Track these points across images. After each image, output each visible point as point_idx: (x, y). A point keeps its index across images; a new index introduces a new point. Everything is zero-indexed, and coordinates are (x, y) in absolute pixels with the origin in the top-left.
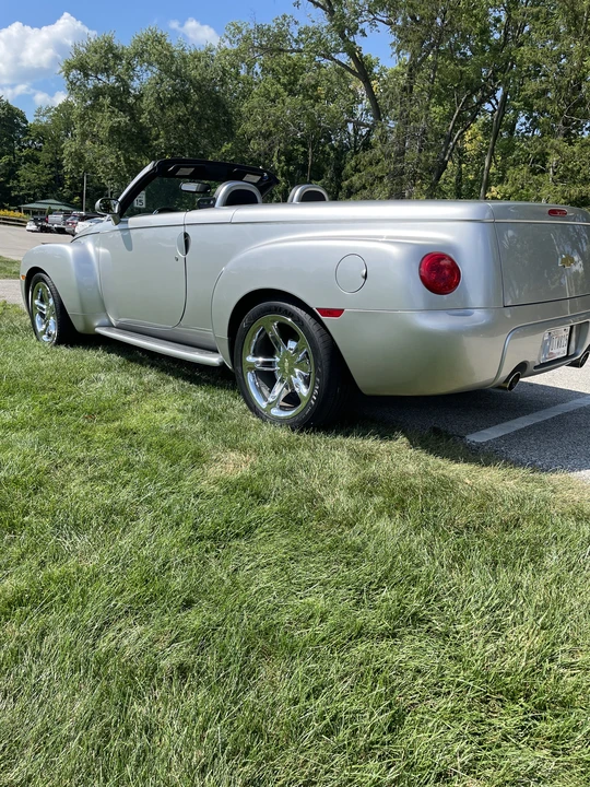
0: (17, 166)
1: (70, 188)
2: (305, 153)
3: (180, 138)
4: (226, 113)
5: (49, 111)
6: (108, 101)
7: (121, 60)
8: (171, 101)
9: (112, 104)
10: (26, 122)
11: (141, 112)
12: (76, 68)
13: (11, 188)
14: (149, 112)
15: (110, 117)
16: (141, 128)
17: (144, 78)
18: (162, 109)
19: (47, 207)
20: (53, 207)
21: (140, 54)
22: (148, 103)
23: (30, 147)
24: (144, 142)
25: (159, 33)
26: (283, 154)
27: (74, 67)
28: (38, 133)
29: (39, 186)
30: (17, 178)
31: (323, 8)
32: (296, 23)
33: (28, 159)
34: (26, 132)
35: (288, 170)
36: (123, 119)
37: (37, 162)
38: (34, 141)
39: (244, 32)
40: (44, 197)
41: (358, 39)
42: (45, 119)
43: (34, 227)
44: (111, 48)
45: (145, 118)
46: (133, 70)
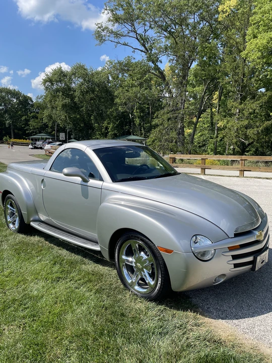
0: (28, 121)
1: (51, 128)
2: (148, 108)
3: (92, 106)
4: (111, 95)
5: (42, 97)
6: (61, 93)
7: (67, 77)
8: (87, 92)
9: (63, 95)
10: (33, 102)
11: (75, 97)
12: (48, 82)
13: (27, 130)
14: (78, 97)
15: (62, 100)
16: (75, 103)
17: (76, 83)
18: (83, 95)
19: (40, 137)
20: (43, 137)
21: (74, 74)
22: (77, 94)
23: (34, 112)
24: (77, 109)
25: (82, 64)
26: (139, 109)
27: (47, 81)
28: (37, 106)
29: (37, 128)
30: (28, 125)
31: (144, 52)
32: (134, 59)
33: (33, 117)
34: (32, 106)
35: (140, 115)
36: (67, 101)
37: (37, 118)
38: (36, 109)
39: (113, 64)
40: (40, 133)
41: (159, 64)
42: (40, 100)
43: (31, 147)
44: (62, 72)
45: (76, 100)
46: (72, 80)
